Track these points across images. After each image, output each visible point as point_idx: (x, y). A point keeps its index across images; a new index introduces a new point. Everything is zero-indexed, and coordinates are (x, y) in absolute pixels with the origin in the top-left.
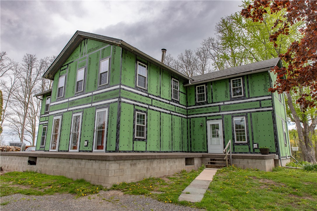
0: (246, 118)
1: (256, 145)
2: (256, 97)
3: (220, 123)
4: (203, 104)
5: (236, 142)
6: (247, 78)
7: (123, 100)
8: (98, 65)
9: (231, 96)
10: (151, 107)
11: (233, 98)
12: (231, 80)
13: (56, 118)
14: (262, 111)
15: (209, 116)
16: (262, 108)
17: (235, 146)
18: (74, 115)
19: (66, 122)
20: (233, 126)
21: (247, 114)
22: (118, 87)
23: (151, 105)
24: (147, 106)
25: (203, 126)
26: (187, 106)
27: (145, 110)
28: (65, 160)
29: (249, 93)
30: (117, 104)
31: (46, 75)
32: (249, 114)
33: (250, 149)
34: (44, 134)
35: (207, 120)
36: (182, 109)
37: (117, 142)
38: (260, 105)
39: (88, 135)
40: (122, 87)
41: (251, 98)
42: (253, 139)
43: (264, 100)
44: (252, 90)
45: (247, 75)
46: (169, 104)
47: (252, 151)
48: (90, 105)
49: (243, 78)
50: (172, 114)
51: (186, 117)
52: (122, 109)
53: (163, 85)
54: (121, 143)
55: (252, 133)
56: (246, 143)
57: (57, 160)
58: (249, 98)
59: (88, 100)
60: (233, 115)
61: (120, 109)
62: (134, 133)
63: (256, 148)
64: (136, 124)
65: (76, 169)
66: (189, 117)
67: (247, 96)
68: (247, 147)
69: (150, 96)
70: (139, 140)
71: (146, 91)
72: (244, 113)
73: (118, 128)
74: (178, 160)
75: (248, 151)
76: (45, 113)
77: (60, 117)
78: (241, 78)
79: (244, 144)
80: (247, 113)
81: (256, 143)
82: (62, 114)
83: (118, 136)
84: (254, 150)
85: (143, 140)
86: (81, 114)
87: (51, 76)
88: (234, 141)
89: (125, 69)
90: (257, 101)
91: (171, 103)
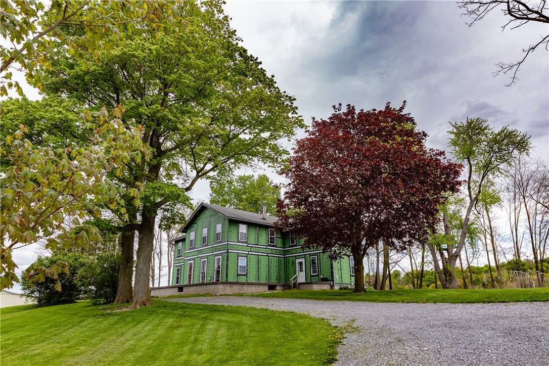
0: (317, 257)
1: (322, 276)
3: (303, 260)
4: (294, 246)
5: (312, 274)
7: (229, 251)
8: (215, 227)
10: (250, 253)
13: (189, 262)
15: (297, 256)
18: (202, 260)
19: (197, 265)
20: (310, 262)
22: (227, 243)
23: (251, 251)
24: (247, 253)
25: (294, 263)
26: (284, 248)
27: (245, 255)
28: (199, 286)
30: (226, 253)
31: (181, 230)
32: (319, 254)
33: (319, 279)
34: (178, 274)
35: (296, 259)
36: (279, 251)
37: (227, 277)
39: (211, 273)
40: (229, 243)
42: (320, 272)
46: (266, 248)
48: (211, 254)
50: (269, 256)
51: (283, 256)
52: (229, 257)
53: (260, 235)
54: (229, 277)
55: (320, 267)
57: (195, 287)
59: (210, 250)
61: (228, 257)
62: (238, 271)
64: (239, 265)
65: (205, 290)
66: (286, 256)
69: (249, 245)
70: (242, 275)
71: (246, 243)
73: (227, 268)
74: (261, 286)
76: (178, 257)
77: (192, 262)
79: (316, 276)
80: (317, 253)
82: (193, 259)
83: (227, 273)
85: (244, 275)
86: (206, 259)
87: (184, 231)
89: (231, 231)
91: (268, 247)
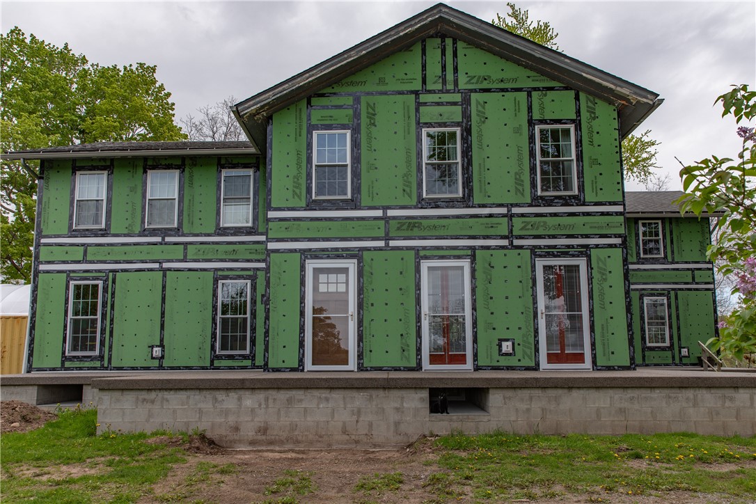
0: (668, 300)
1: (686, 350)
2: (686, 263)
5: (649, 345)
6: (671, 223)
9: (640, 254)
11: (643, 259)
12: (640, 222)
14: (697, 289)
16: (697, 283)
17: (647, 353)
20: (643, 313)
21: (669, 293)
29: (673, 252)
32: (672, 293)
33: (673, 358)
38: (693, 278)
41: (677, 263)
42: (679, 339)
43: (700, 269)
44: (678, 247)
45: (670, 219)
47: (677, 361)
49: (662, 223)
55: (679, 328)
56: (667, 347)
58: (672, 263)
60: (643, 292)
63: (685, 357)
67: (670, 260)
68: (669, 354)
72: (664, 289)
75: (670, 361)
78: (660, 222)
79: (663, 349)
80: (669, 291)
81: (684, 348)
84: (681, 359)
88: (645, 343)
90: (688, 269)
